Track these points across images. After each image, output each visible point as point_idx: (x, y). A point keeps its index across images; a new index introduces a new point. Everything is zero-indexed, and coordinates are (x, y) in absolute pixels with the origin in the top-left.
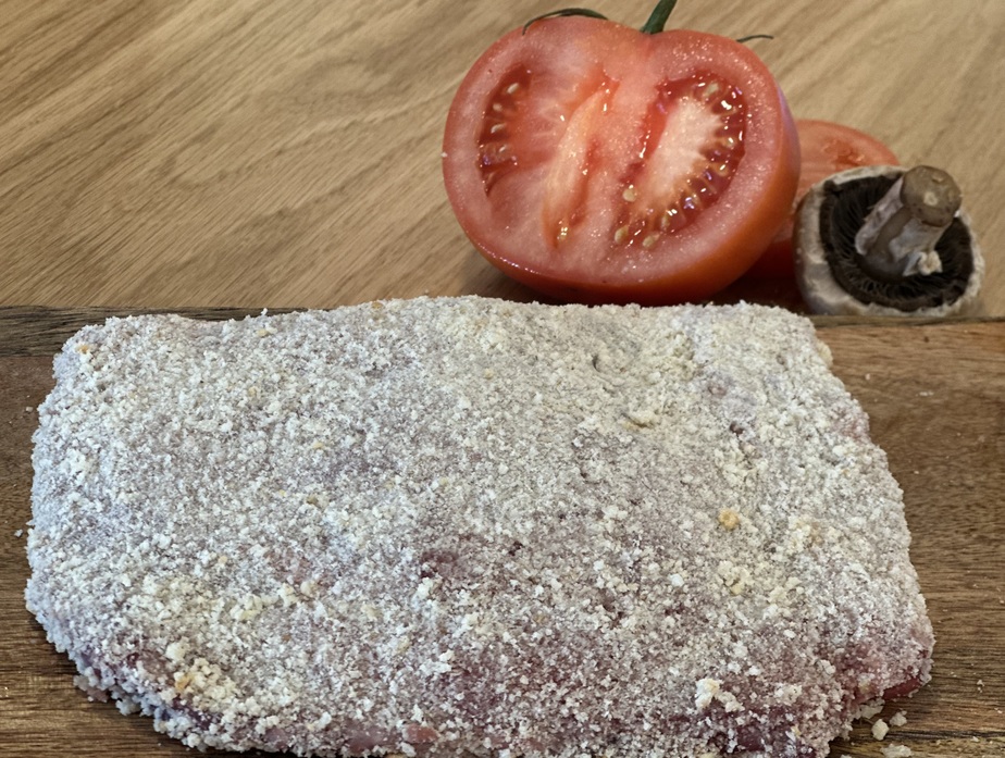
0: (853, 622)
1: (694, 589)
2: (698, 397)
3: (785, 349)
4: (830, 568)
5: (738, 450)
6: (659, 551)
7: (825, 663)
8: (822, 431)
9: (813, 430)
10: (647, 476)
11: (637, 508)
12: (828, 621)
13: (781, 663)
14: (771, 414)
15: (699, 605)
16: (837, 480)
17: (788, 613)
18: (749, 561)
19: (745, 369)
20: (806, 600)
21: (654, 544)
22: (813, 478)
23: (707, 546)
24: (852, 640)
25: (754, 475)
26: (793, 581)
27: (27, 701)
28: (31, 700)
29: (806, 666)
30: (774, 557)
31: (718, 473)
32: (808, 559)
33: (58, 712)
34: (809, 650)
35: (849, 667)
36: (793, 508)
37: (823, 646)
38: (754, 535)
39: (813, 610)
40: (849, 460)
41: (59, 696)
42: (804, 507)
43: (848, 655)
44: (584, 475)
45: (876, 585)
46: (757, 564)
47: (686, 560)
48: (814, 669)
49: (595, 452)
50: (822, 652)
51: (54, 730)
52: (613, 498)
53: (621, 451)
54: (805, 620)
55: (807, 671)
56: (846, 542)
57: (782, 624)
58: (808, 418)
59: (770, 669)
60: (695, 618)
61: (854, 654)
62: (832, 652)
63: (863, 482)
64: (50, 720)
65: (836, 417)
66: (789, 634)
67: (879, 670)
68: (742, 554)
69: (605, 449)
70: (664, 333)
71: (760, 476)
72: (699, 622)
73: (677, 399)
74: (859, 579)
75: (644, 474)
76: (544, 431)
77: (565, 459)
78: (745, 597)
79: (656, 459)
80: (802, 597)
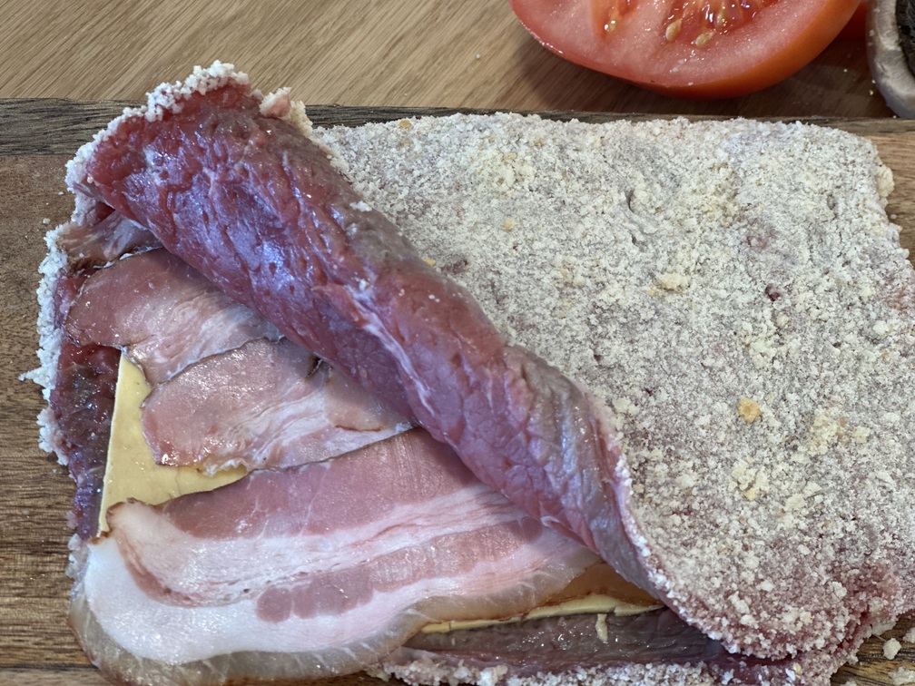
0: (872, 540)
1: (704, 492)
2: (734, 253)
3: (838, 187)
4: (855, 472)
5: (770, 323)
6: (669, 452)
7: (838, 585)
8: (865, 300)
9: (856, 298)
10: (666, 358)
11: (651, 399)
12: (845, 537)
13: (791, 580)
14: (811, 277)
15: (709, 509)
16: (875, 363)
17: (803, 526)
18: (767, 461)
19: (791, 215)
20: (824, 510)
21: (664, 444)
22: (849, 360)
23: (722, 445)
24: (868, 562)
25: (784, 354)
26: (813, 487)
27: (13, 585)
28: (18, 584)
29: (816, 585)
30: (795, 457)
31: (744, 351)
32: (832, 461)
33: (43, 600)
34: (822, 569)
35: (862, 588)
36: (821, 397)
37: (837, 564)
38: (775, 431)
39: (830, 525)
40: (890, 339)
41: (46, 580)
42: (835, 397)
43: (862, 577)
44: (597, 357)
45: (901, 497)
46: (775, 465)
47: (698, 462)
48: (824, 590)
49: (612, 328)
50: (835, 572)
51: (37, 622)
52: (625, 387)
53: (641, 328)
54: (821, 536)
55: (816, 592)
56: (875, 442)
57: (797, 537)
58: (852, 283)
59: (779, 586)
60: (705, 521)
61: (869, 576)
62: (846, 572)
63: (903, 367)
64: (34, 609)
65: (882, 282)
66: (804, 550)
67: (893, 597)
68: (760, 452)
69: (623, 325)
70: (709, 164)
71: (790, 356)
72: (708, 525)
73: (711, 256)
74: (884, 487)
75: (663, 356)
76: (560, 304)
77: (579, 338)
78: (760, 502)
79: (678, 337)
80: (820, 507)
